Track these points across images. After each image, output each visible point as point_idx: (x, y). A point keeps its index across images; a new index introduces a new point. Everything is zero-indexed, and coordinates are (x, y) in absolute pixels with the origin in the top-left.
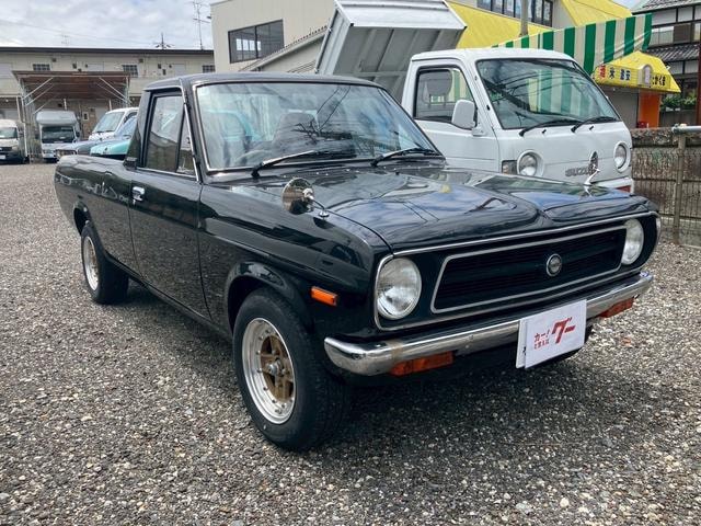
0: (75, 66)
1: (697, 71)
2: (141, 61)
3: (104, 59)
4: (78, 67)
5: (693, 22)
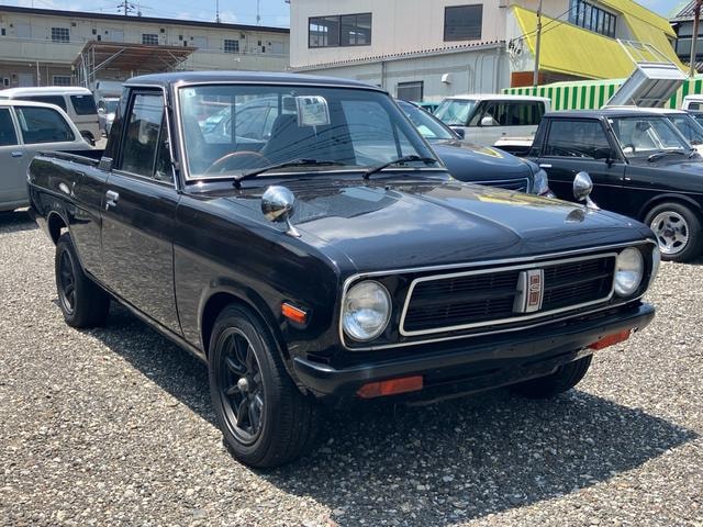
4: (98, 33)
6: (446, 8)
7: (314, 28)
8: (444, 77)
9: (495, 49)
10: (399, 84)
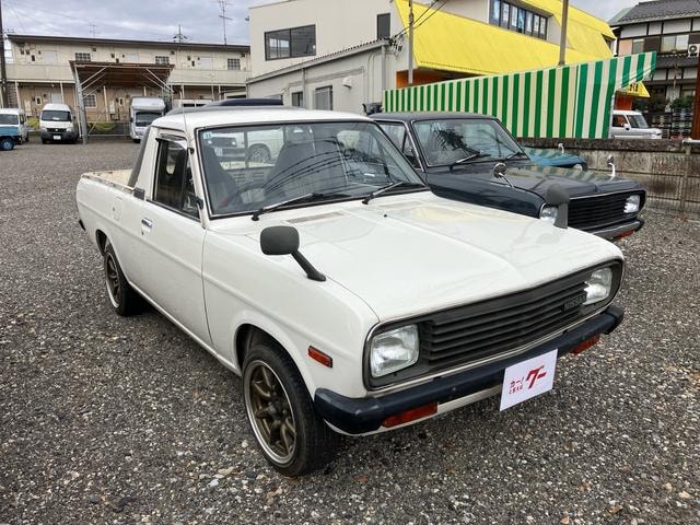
0: (113, 56)
1: (695, 76)
2: (173, 53)
3: (140, 51)
4: (116, 57)
5: (662, 35)
6: (378, 16)
7: (273, 43)
8: (345, 81)
9: (380, 48)
10: (318, 89)
